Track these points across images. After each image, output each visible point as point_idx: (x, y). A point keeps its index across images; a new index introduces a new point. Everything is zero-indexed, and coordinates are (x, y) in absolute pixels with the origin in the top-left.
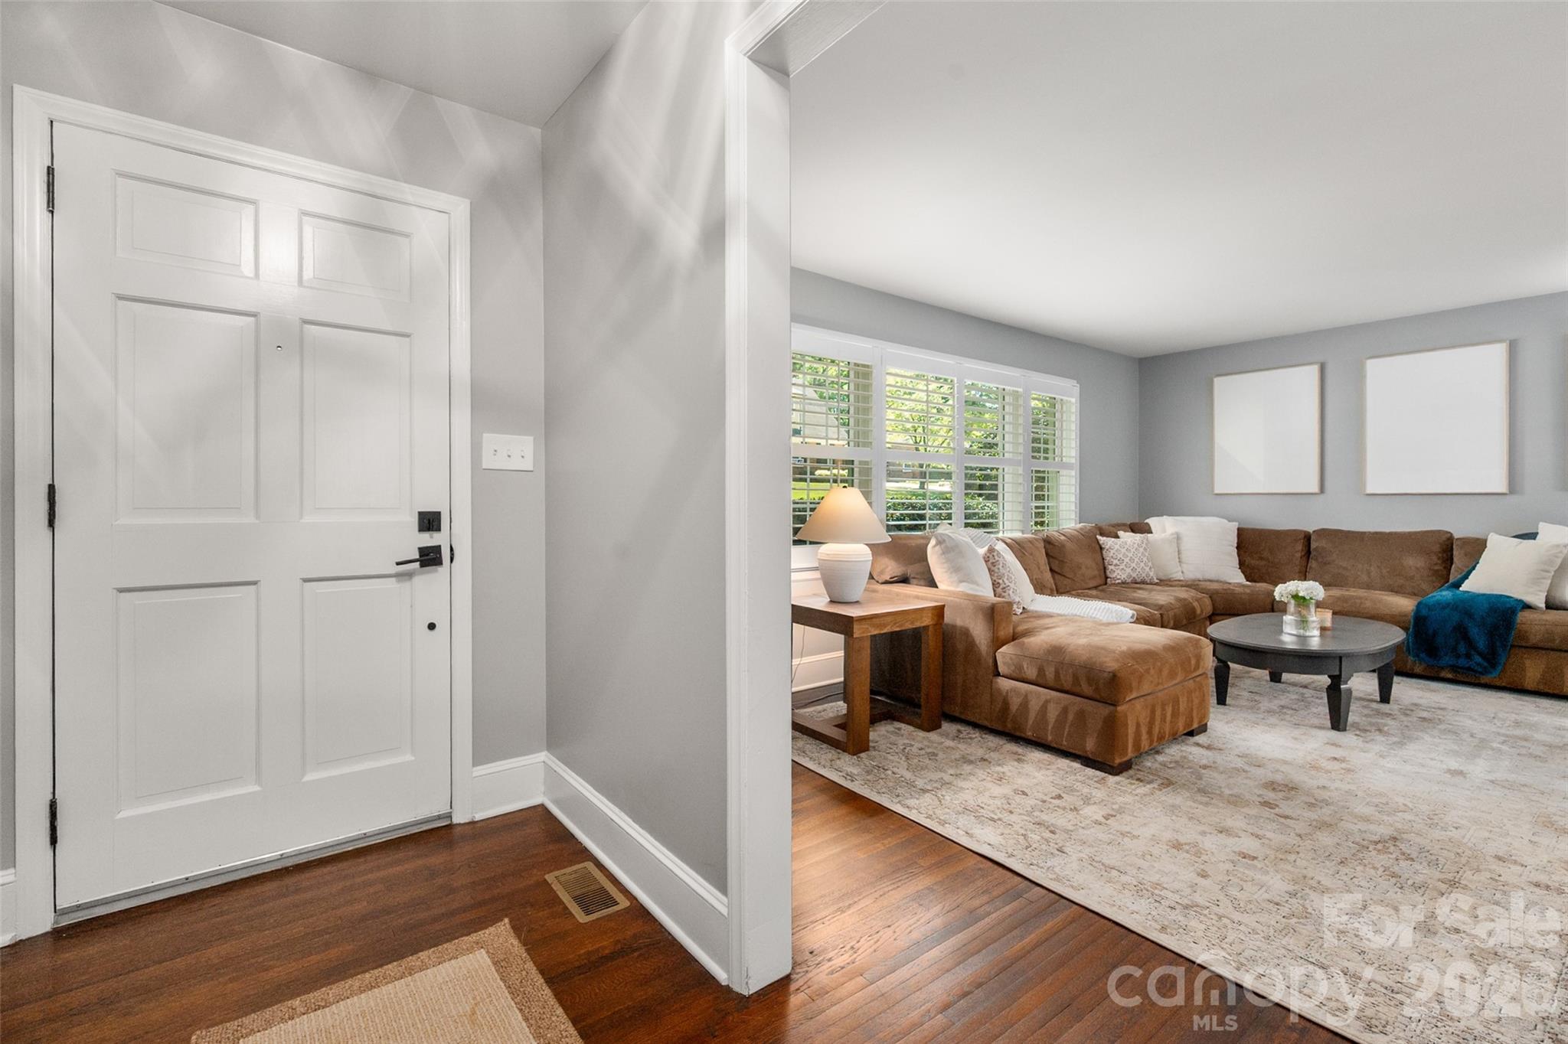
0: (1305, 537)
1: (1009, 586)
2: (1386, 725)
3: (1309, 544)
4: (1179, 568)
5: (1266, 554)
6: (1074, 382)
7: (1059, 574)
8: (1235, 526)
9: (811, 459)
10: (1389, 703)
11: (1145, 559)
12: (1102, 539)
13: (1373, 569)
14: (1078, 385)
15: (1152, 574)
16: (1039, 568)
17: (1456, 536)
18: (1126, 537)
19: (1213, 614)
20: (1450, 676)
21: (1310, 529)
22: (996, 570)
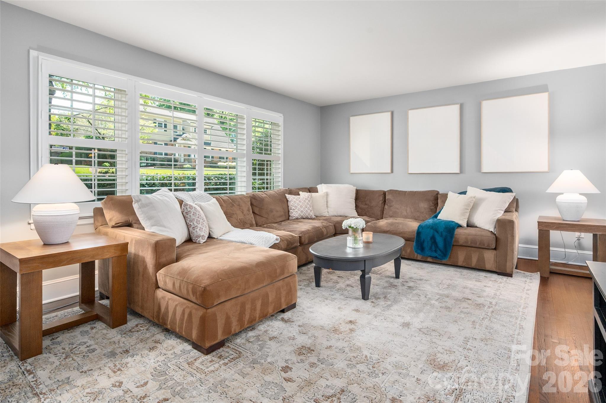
0: (384, 193)
1: (197, 226)
2: (390, 293)
3: (385, 197)
4: (327, 210)
5: (368, 202)
6: (282, 115)
7: (258, 215)
8: (355, 188)
9: (76, 147)
10: (399, 278)
11: (308, 206)
12: (288, 196)
13: (408, 209)
14: (283, 116)
15: (311, 214)
16: (243, 213)
17: (440, 193)
18: (303, 195)
19: (335, 234)
20: (431, 260)
21: (386, 190)
22: (189, 217)
